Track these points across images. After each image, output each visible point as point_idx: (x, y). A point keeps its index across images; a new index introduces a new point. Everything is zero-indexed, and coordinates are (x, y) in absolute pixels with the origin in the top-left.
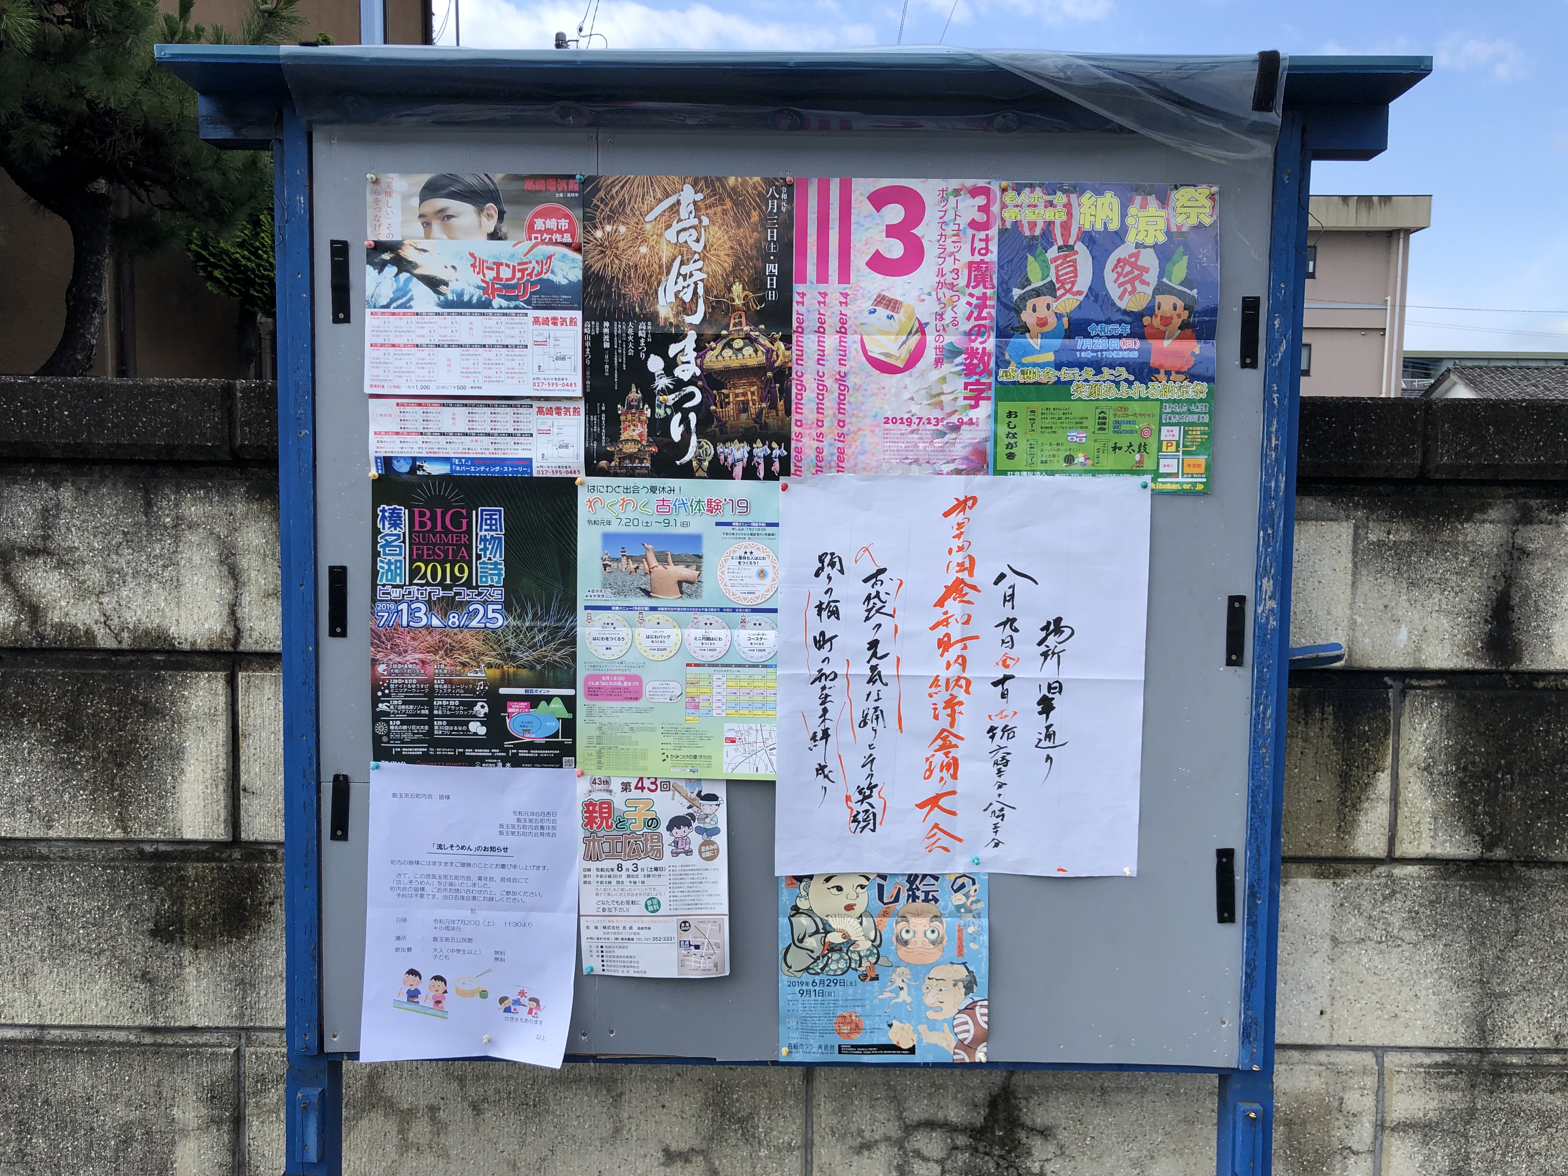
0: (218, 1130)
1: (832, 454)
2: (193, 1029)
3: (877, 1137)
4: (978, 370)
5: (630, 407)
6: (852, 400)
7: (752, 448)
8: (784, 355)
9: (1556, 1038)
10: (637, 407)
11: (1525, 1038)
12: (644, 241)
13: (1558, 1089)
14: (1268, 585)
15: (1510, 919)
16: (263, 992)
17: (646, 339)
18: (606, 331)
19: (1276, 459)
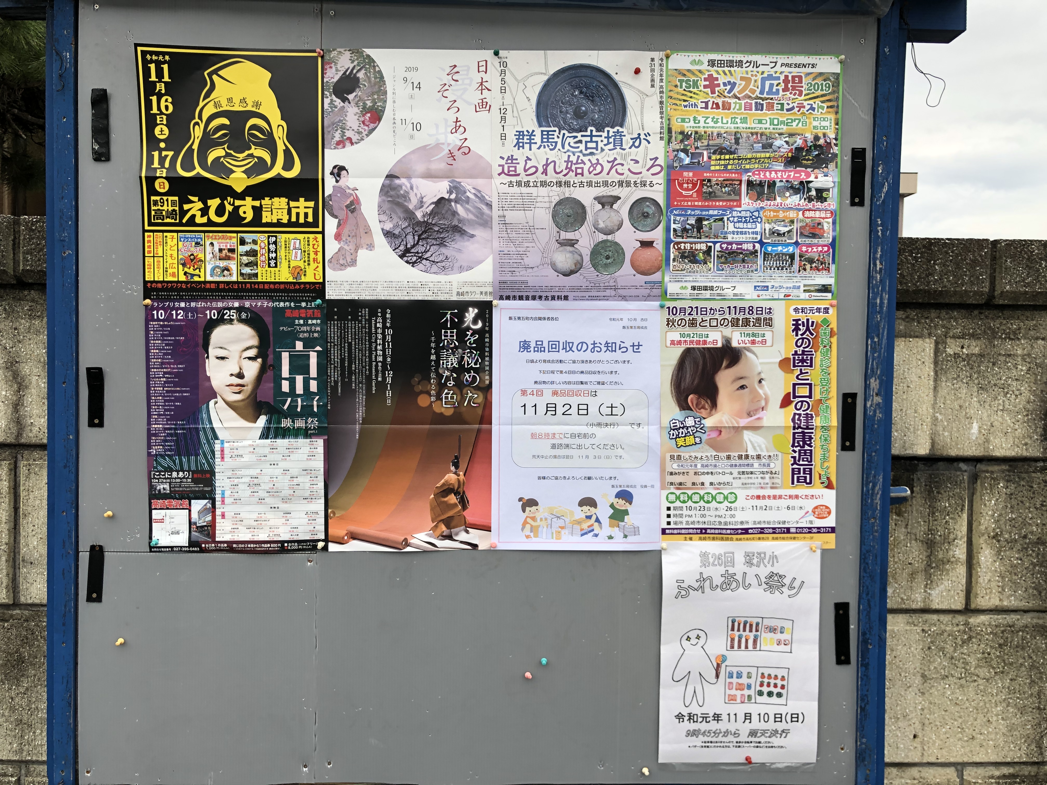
14: (875, 384)
19: (881, 280)
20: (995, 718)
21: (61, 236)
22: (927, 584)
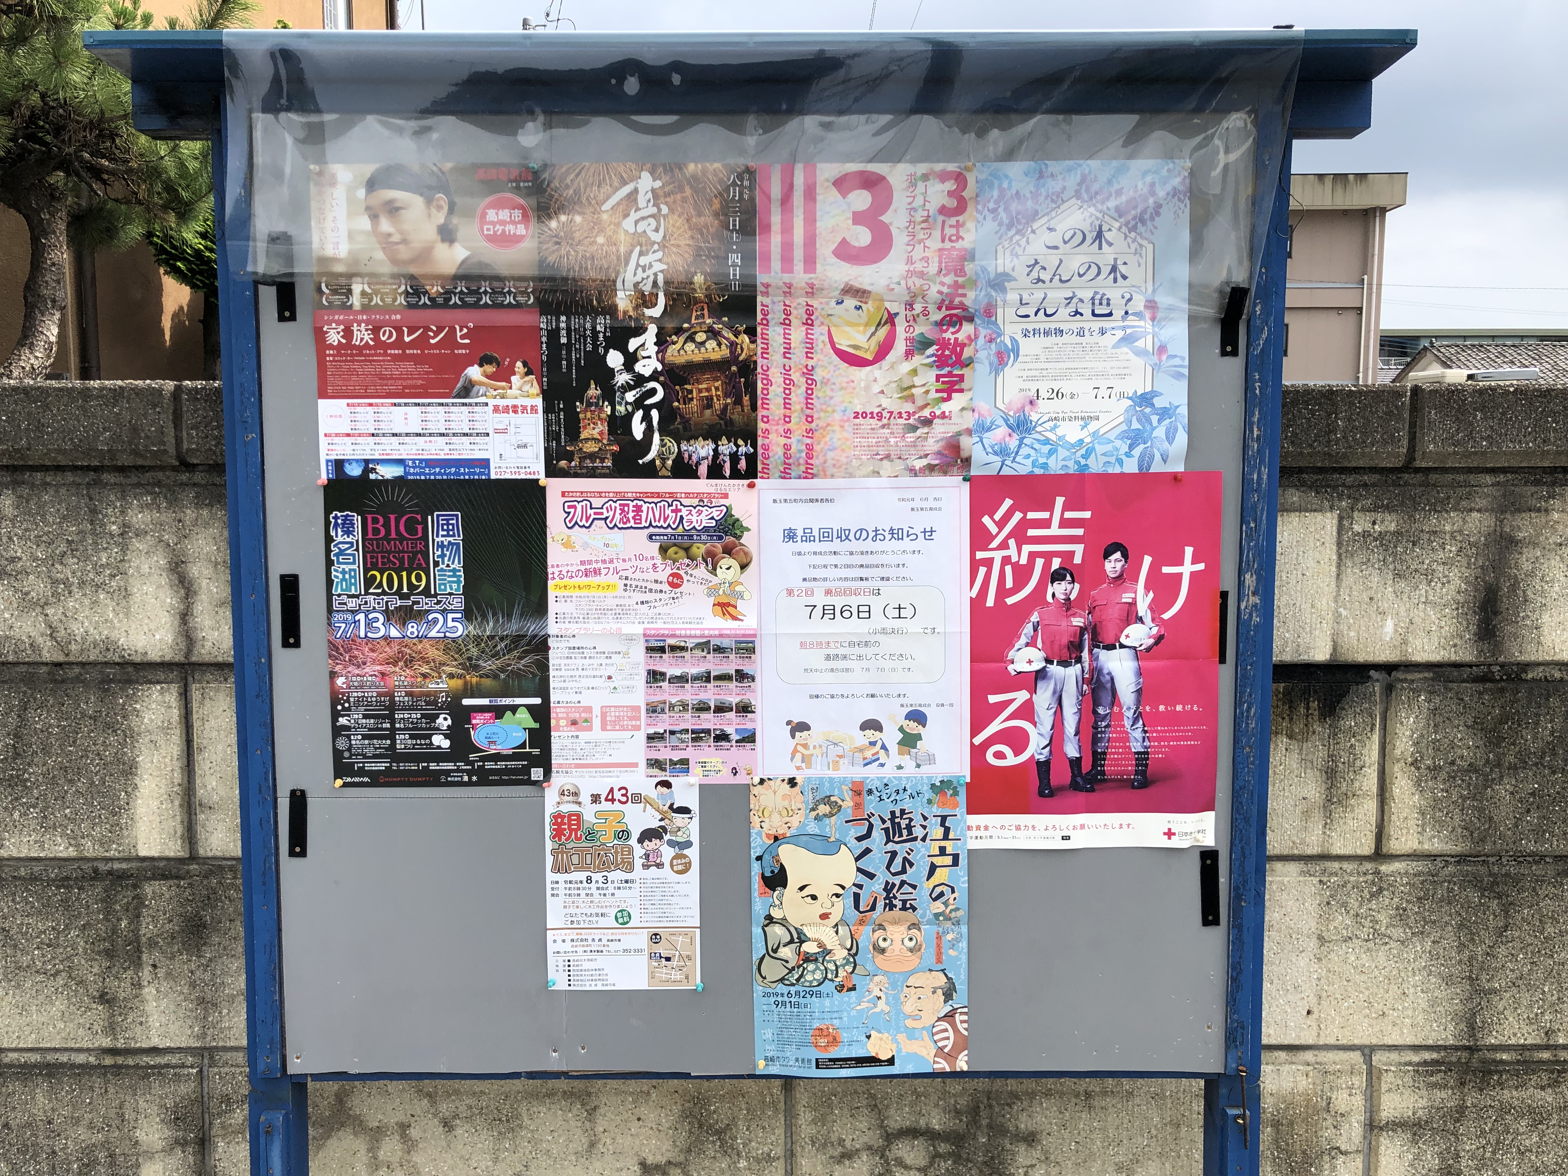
0: (183, 1152)
1: (801, 451)
2: (154, 1051)
3: (858, 1146)
4: (950, 362)
5: (589, 404)
6: (820, 394)
7: (717, 446)
8: (749, 349)
9: (1546, 1033)
10: (597, 405)
11: (1515, 1035)
12: (602, 230)
13: (1549, 1085)
14: (1250, 580)
15: (1500, 915)
16: (225, 1011)
17: (605, 333)
18: (563, 325)
19: (1258, 450)
20: (1412, 990)
21: (242, 416)
22: (1326, 824)
